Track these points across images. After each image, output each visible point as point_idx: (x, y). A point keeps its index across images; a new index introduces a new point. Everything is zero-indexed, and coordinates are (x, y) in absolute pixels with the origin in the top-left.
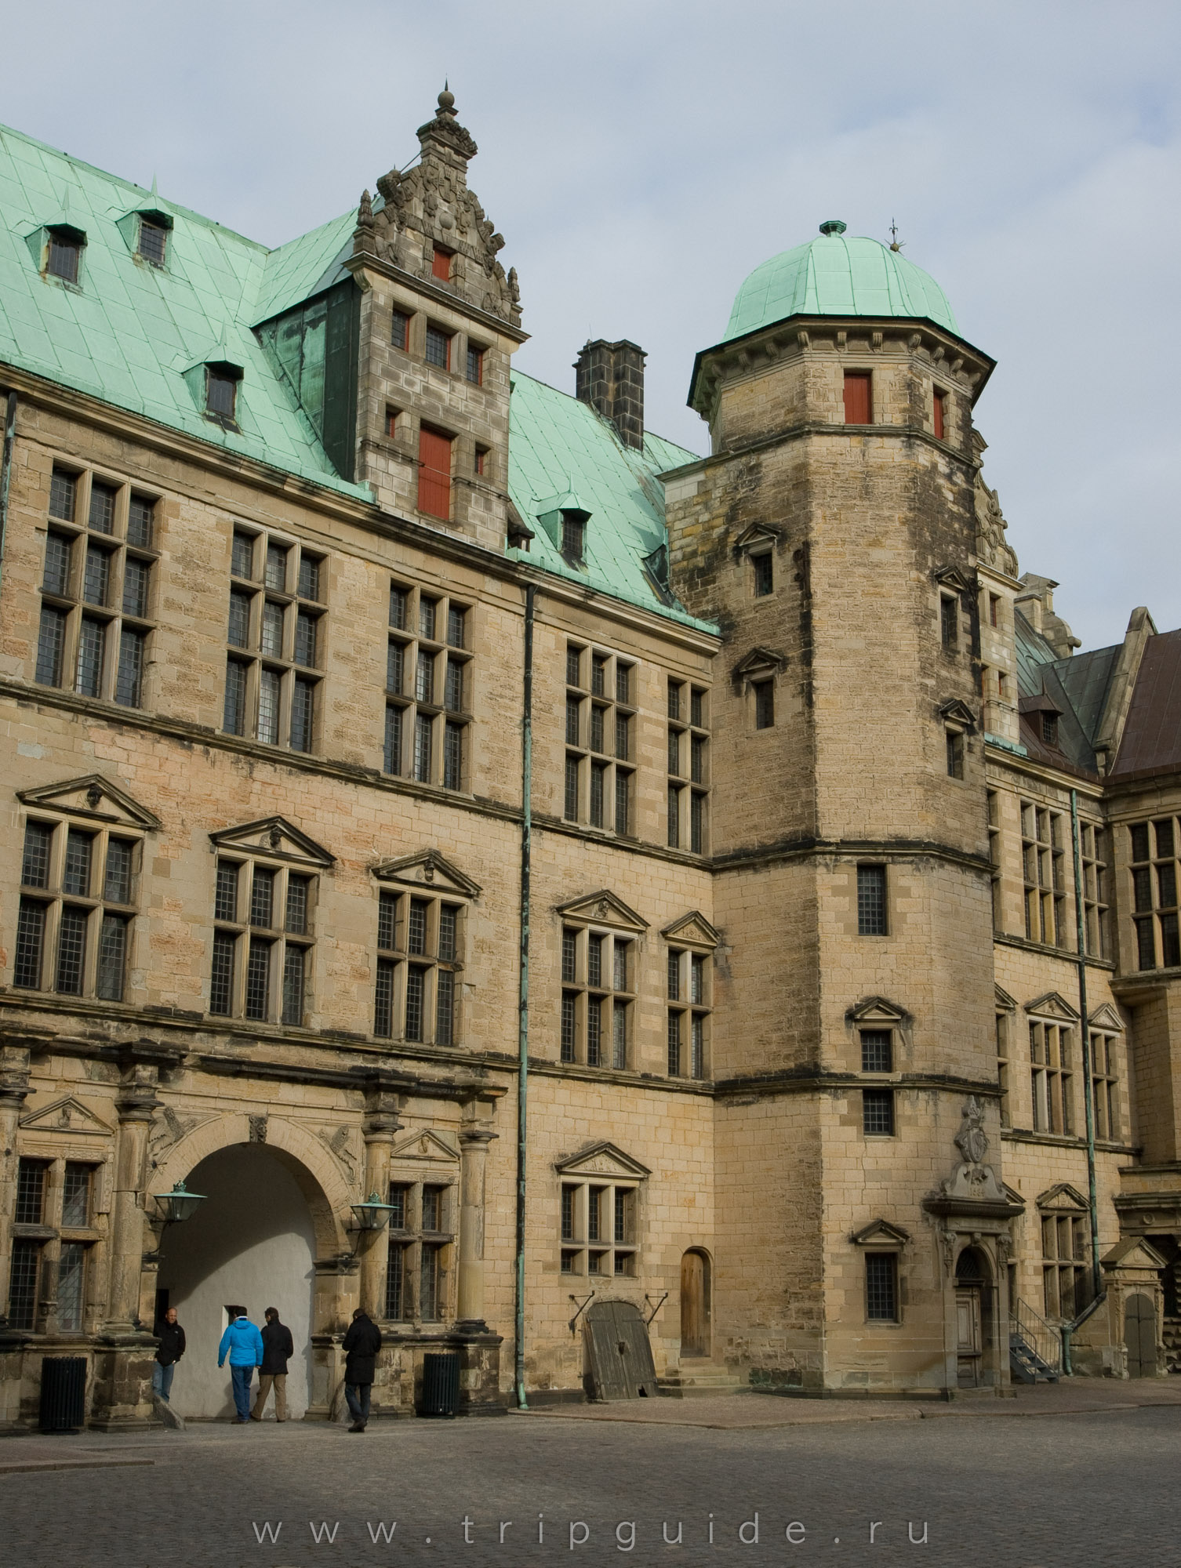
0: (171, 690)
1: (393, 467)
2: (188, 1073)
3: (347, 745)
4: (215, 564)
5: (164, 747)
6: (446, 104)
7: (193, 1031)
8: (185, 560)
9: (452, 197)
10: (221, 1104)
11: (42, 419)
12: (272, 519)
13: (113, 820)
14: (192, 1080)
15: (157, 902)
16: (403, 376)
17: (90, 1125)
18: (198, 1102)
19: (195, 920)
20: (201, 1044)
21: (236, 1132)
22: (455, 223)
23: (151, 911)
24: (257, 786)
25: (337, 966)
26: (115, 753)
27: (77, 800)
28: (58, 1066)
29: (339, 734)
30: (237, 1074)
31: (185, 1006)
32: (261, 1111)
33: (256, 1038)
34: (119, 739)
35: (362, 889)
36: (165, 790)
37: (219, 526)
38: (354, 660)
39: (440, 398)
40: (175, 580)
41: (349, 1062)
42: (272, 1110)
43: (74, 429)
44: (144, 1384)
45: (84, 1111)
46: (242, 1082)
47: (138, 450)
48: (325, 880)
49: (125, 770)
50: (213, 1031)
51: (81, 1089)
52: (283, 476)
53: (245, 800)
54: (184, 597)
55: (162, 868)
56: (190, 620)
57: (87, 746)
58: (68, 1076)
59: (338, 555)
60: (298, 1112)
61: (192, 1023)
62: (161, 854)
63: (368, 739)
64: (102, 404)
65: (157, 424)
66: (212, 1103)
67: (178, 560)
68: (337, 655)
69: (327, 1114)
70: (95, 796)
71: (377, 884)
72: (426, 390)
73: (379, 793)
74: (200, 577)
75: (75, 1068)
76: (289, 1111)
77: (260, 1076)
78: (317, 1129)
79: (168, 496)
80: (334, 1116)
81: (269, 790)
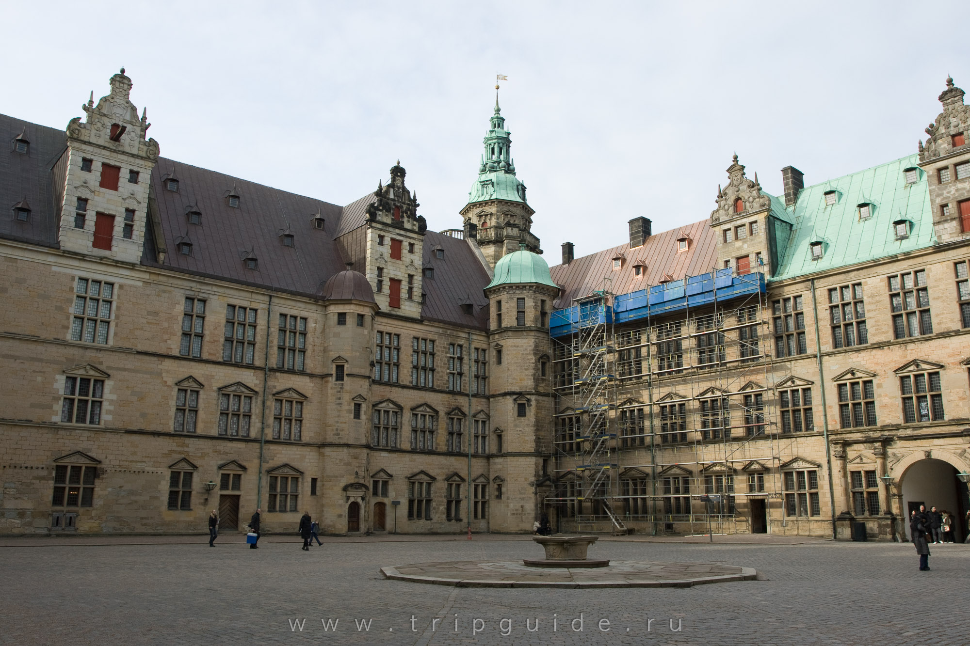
0: (874, 335)
1: (946, 225)
2: (898, 442)
3: (943, 326)
4: (882, 292)
5: (874, 352)
6: (950, 82)
7: (898, 429)
8: (872, 296)
9: (956, 114)
10: (911, 449)
11: (822, 280)
12: (899, 268)
13: (861, 378)
14: (900, 444)
15: (880, 396)
16: (945, 192)
17: (869, 461)
18: (903, 449)
19: (895, 397)
20: (902, 433)
21: (920, 456)
22: (960, 122)
23: (878, 399)
24: (909, 352)
25: (951, 398)
26: (859, 359)
27: (849, 376)
28: (856, 446)
29: (939, 324)
30: (916, 439)
31: (894, 423)
32: (928, 449)
33: (922, 427)
34: (859, 355)
35: (958, 370)
36: (877, 364)
37: (881, 280)
38: (942, 297)
39: (964, 189)
40: (870, 303)
41: (962, 428)
42: (932, 448)
43: (831, 278)
44: (888, 530)
45: (866, 457)
46: (918, 441)
47: (850, 273)
48: (941, 371)
49: (863, 363)
50: (906, 428)
51: (863, 451)
52: (896, 256)
53: (905, 357)
54: (873, 307)
55: (880, 386)
56: (876, 312)
57: (850, 360)
58: (859, 449)
59: (928, 266)
60: (942, 447)
61: (898, 427)
62: (879, 382)
63: (952, 321)
64: (832, 270)
65: (849, 265)
66: (908, 449)
67: (869, 297)
68: (934, 299)
69: (955, 446)
70: (853, 374)
71: (965, 367)
72: (957, 190)
73: (960, 337)
74: (878, 298)
75: (861, 446)
76: (939, 447)
77: (924, 439)
78: (953, 451)
79: (862, 281)
80: (958, 446)
81: (914, 351)
